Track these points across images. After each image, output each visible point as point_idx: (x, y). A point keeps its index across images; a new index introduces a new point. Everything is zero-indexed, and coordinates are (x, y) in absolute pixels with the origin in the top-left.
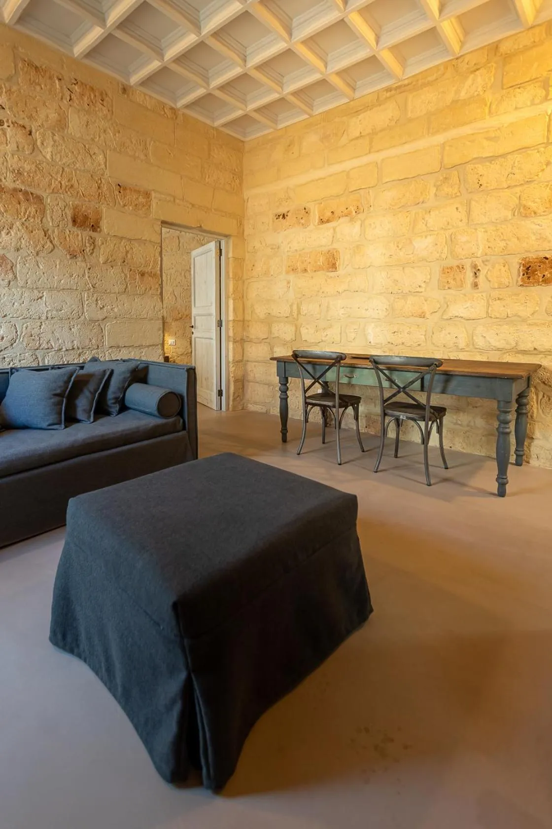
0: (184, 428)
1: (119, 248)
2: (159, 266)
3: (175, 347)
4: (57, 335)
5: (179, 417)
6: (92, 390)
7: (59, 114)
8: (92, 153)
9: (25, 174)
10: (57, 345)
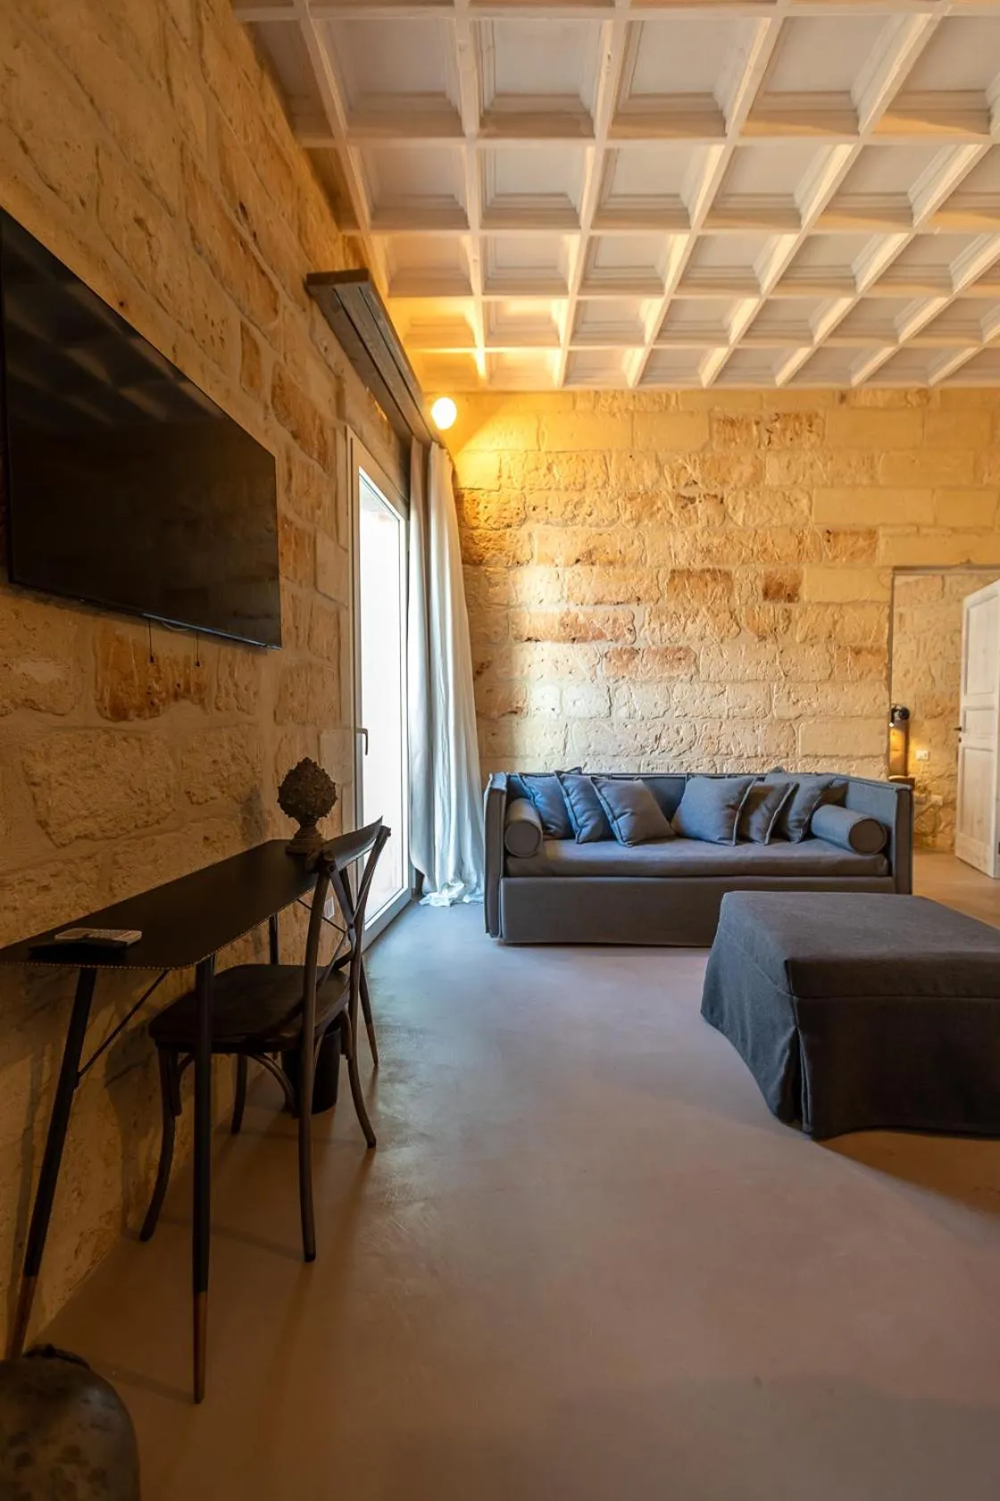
0: (889, 873)
1: (823, 619)
2: (886, 637)
3: (928, 763)
4: (738, 737)
5: (882, 856)
6: (770, 805)
7: (755, 466)
8: (792, 500)
9: (714, 550)
10: (738, 750)
